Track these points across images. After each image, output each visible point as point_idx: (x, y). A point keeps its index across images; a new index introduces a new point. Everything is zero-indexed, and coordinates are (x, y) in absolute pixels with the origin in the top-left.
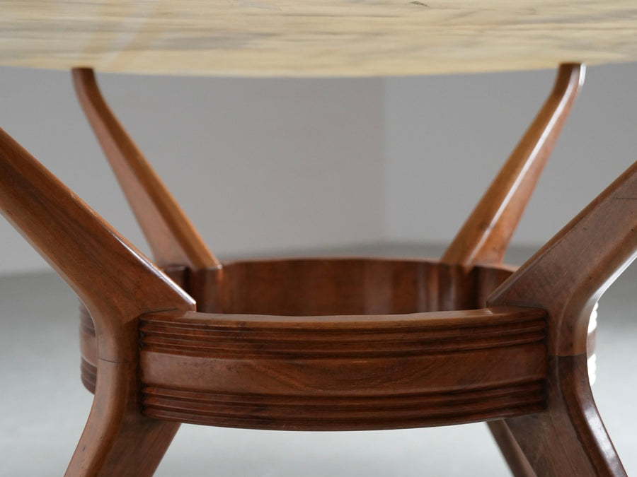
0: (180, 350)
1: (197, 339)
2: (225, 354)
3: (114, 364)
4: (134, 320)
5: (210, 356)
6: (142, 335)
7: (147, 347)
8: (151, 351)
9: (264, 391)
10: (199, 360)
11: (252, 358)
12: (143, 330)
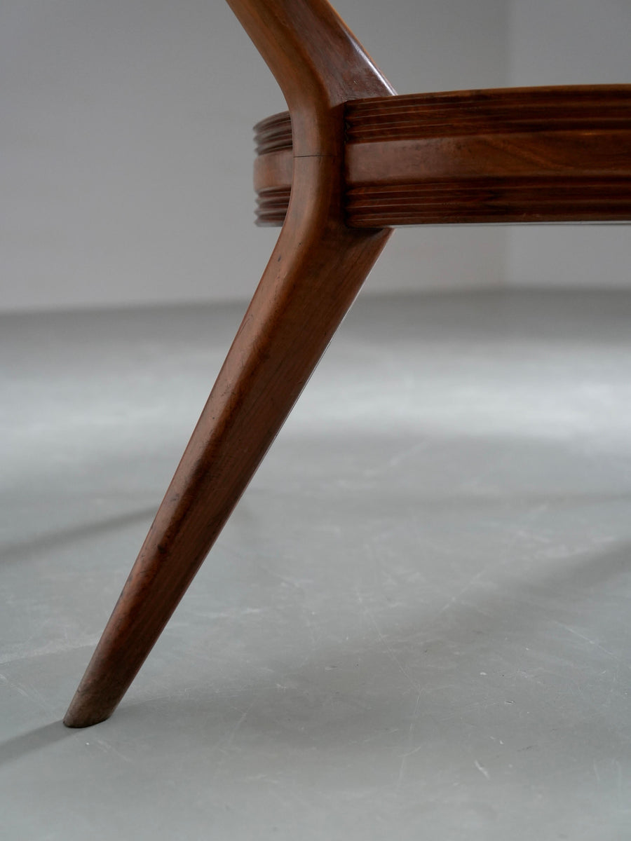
0: (398, 134)
1: (420, 116)
2: (453, 131)
3: (316, 159)
4: (341, 105)
5: (434, 136)
6: (348, 127)
7: (354, 139)
8: (359, 142)
9: (502, 173)
10: (421, 142)
11: (487, 133)
12: (352, 118)
